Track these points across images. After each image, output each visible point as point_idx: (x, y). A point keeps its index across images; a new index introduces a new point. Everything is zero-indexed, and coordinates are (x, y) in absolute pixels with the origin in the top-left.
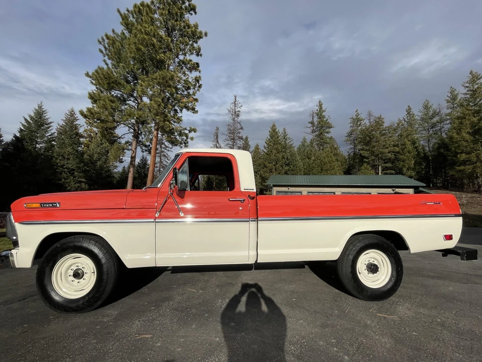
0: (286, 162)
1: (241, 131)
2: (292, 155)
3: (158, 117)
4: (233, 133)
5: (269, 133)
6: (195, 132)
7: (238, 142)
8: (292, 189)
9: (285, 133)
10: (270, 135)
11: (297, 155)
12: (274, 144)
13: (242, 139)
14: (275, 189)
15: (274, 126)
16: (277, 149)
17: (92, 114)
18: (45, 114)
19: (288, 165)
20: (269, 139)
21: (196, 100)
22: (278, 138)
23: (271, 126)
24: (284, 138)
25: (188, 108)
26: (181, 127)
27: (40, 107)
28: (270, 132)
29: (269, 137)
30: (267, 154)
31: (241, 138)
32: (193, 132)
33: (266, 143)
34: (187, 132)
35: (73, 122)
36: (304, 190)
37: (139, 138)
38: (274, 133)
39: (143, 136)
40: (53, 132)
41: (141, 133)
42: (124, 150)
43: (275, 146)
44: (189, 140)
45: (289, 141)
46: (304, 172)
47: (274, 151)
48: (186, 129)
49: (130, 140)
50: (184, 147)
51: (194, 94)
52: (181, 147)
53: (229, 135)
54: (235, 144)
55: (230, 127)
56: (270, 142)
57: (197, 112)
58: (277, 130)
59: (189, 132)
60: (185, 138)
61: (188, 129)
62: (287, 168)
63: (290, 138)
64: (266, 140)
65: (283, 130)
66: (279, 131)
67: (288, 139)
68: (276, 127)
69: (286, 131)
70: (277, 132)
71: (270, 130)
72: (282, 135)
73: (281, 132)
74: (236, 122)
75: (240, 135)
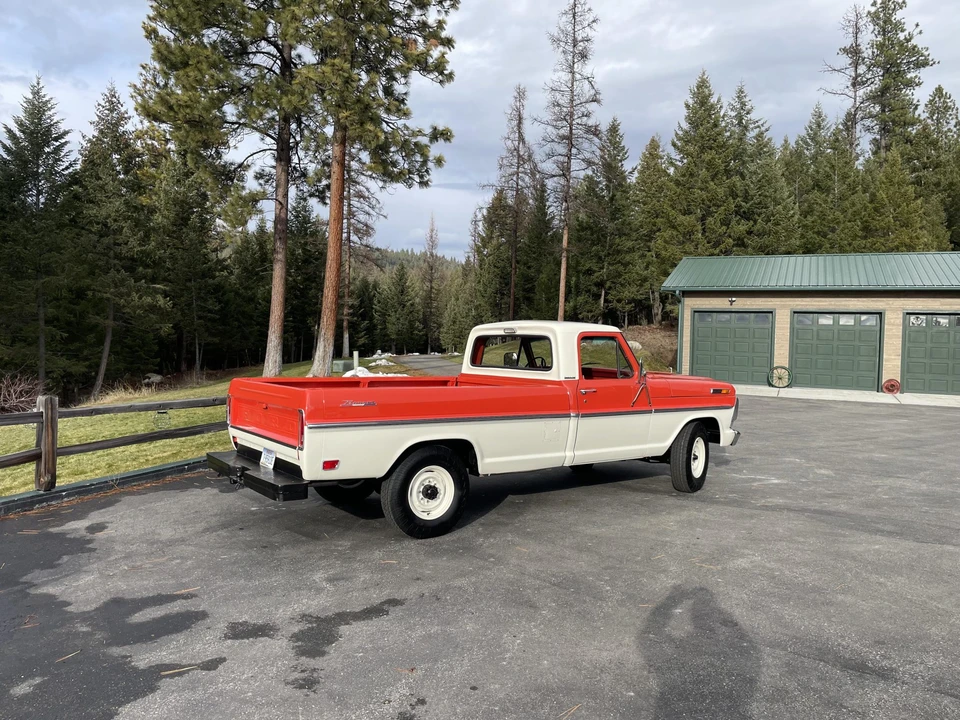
0: (740, 207)
1: (592, 107)
2: (766, 181)
3: (347, 114)
4: (569, 116)
5: (685, 112)
6: (447, 139)
7: (586, 145)
8: (741, 303)
9: (743, 104)
10: (688, 119)
11: (783, 182)
12: (703, 149)
13: (597, 133)
14: (691, 303)
15: (703, 84)
16: (710, 165)
17: (171, 108)
18: (49, 109)
19: (747, 216)
20: (686, 133)
21: (448, 43)
22: (717, 124)
23: (694, 83)
24: (740, 123)
25: (425, 68)
26: (407, 128)
27: (36, 93)
28: (687, 106)
29: (686, 126)
30: (678, 183)
31: (594, 131)
32: (441, 141)
33: (674, 145)
34: (424, 140)
35: (117, 124)
36: (783, 307)
37: (289, 160)
38: (702, 106)
39: (301, 154)
40: (72, 158)
41: (297, 143)
42: (257, 201)
43: (707, 157)
44: (430, 165)
45: (757, 131)
46: (802, 236)
47: (703, 172)
48: (420, 132)
49: (267, 170)
50: (416, 186)
51: (441, 24)
52: (410, 186)
53: (554, 123)
54: (574, 151)
55: (558, 96)
56: (689, 142)
57: (450, 77)
58: (713, 100)
59: (431, 141)
60: (418, 158)
61: (428, 131)
62: (742, 227)
63: (760, 123)
64: (677, 134)
65: (735, 95)
66: (723, 100)
67: (751, 126)
68: (710, 91)
69: (747, 99)
70: (712, 106)
71: (691, 102)
72: (733, 114)
73: (730, 104)
74: (578, 76)
75: (591, 122)
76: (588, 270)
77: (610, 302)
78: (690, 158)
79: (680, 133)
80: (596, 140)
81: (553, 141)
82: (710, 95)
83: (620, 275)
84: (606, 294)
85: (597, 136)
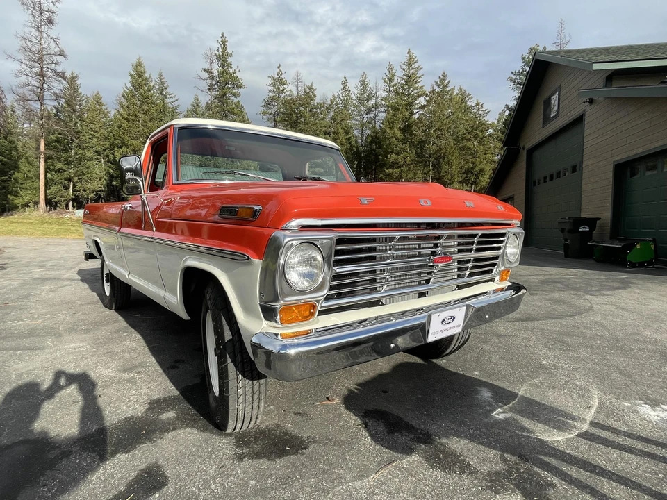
1: (60, 58)
4: (40, 61)
5: (130, 79)
7: (55, 84)
9: (163, 83)
10: (132, 82)
12: (142, 103)
13: (64, 77)
15: (139, 64)
16: (147, 113)
20: (131, 91)
22: (149, 91)
23: (134, 63)
24: (161, 93)
28: (131, 75)
29: (129, 86)
30: (127, 120)
31: (61, 76)
33: (123, 96)
38: (139, 77)
43: (146, 107)
45: (171, 100)
53: (28, 62)
54: (45, 86)
55: (28, 43)
56: (133, 96)
58: (146, 75)
63: (173, 95)
64: (124, 91)
65: (158, 76)
66: (152, 77)
67: (168, 96)
68: (144, 69)
69: (164, 80)
70: (146, 79)
71: (133, 73)
72: (157, 87)
73: (155, 81)
74: (45, 35)
75: (59, 69)
76: (60, 169)
77: (78, 191)
78: (135, 106)
79: (127, 91)
80: (64, 82)
81: (27, 75)
82: (145, 72)
83: (84, 175)
84: (74, 186)
85: (65, 80)
